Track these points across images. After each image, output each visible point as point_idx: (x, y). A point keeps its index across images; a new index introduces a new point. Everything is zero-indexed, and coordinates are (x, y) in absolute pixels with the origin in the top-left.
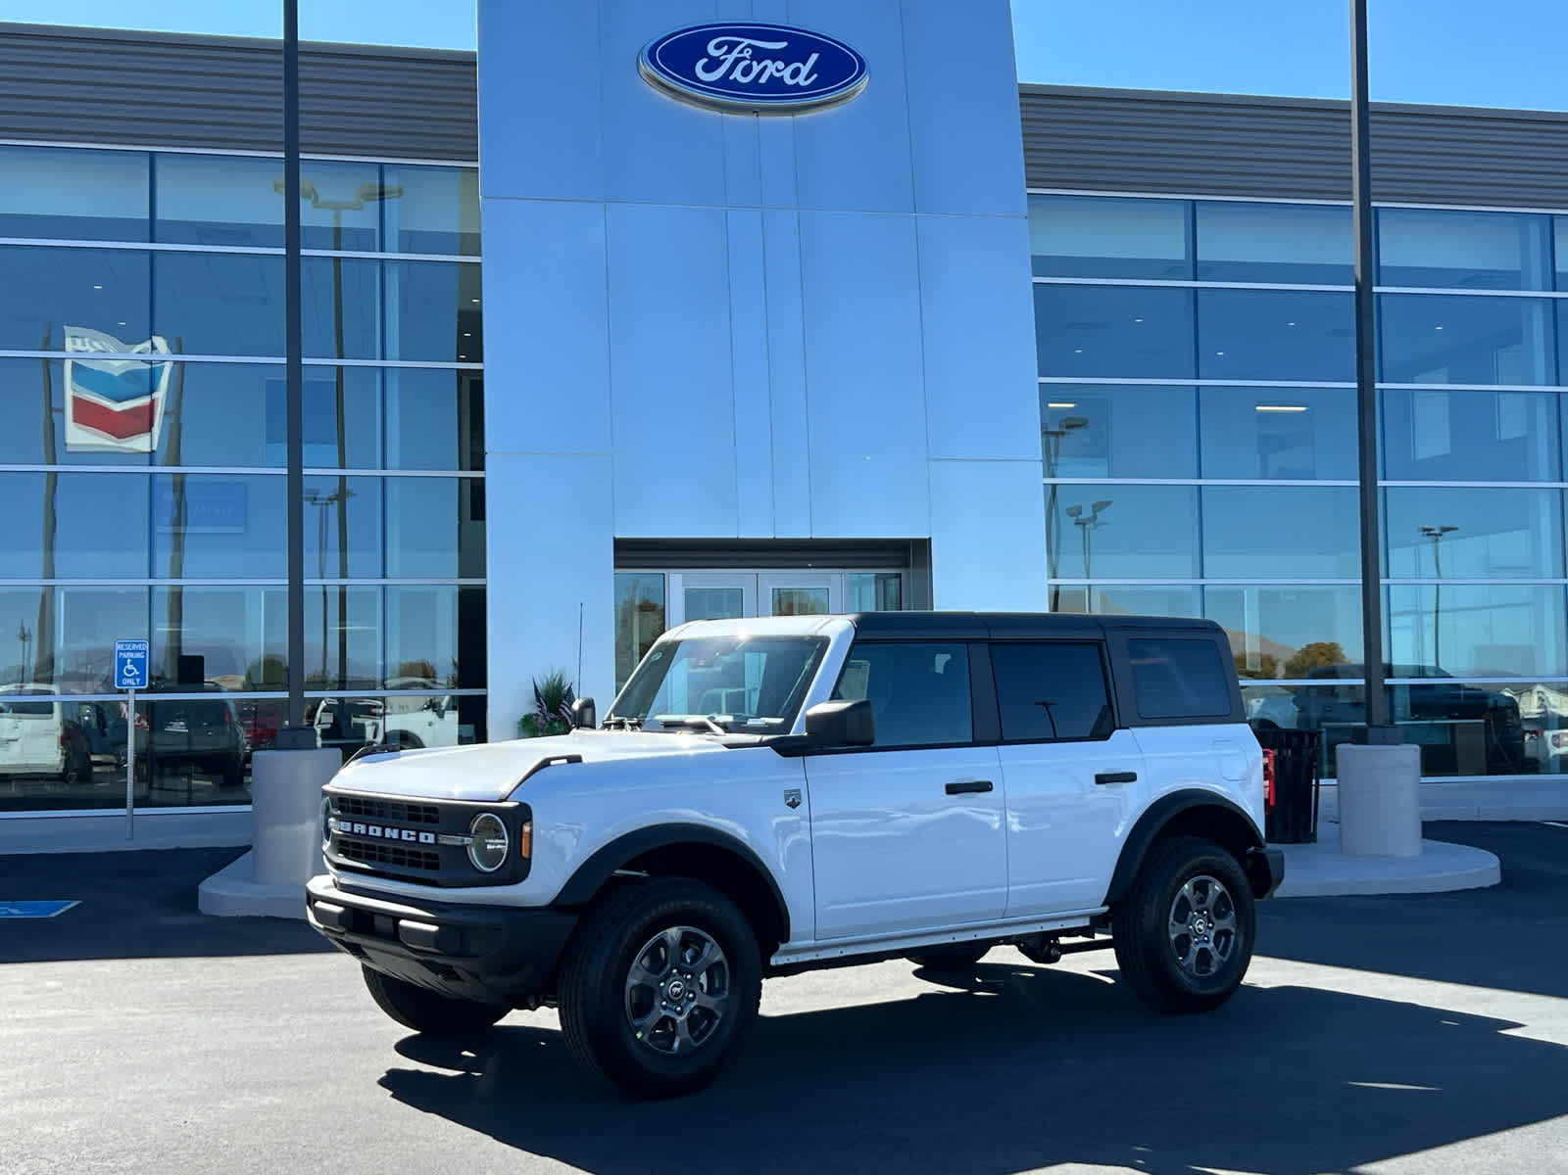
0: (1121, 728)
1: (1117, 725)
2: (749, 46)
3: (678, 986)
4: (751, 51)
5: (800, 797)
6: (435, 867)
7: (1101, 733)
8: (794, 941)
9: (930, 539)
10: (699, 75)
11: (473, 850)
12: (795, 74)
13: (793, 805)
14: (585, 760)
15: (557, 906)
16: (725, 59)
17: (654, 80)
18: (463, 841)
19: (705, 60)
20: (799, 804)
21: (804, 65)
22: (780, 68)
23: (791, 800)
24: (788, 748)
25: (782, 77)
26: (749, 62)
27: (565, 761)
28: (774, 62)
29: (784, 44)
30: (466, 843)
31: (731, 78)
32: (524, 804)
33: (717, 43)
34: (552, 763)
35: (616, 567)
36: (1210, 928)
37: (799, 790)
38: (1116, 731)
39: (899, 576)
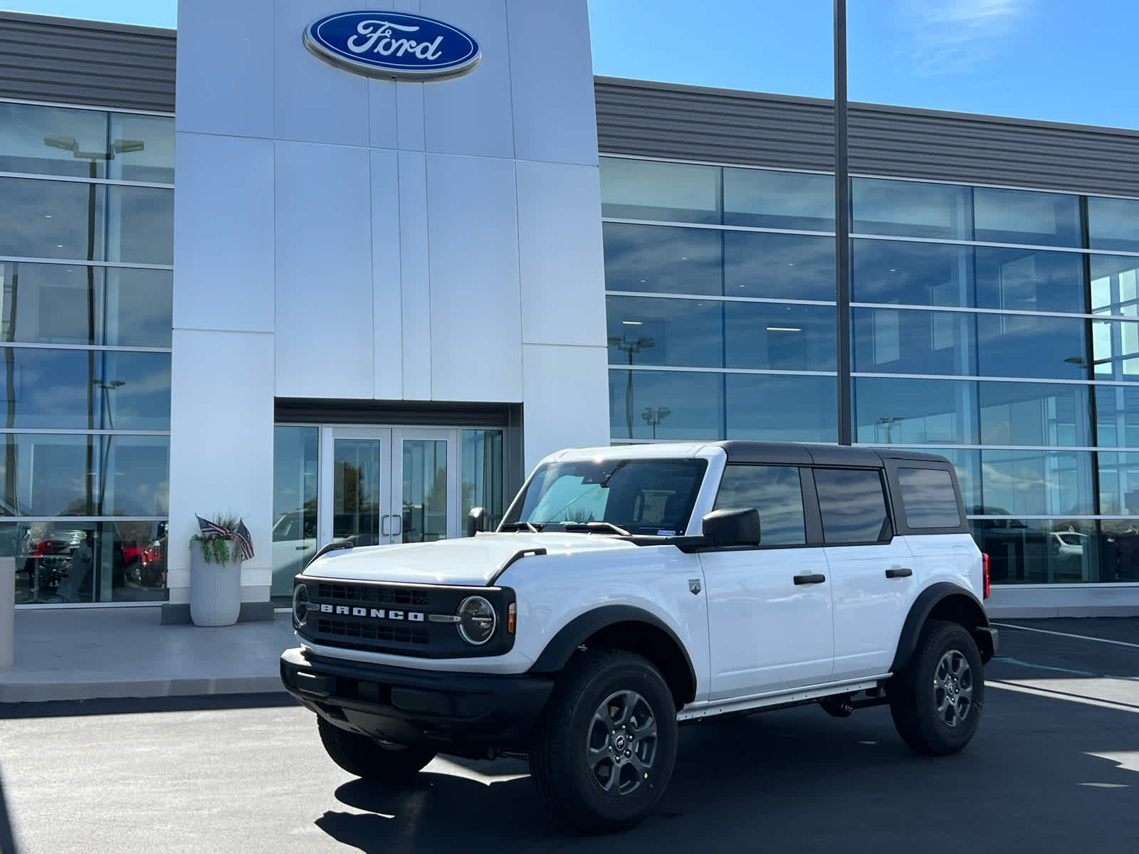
0: (897, 535)
1: (895, 534)
2: (390, 28)
3: (620, 739)
4: (390, 31)
5: (699, 585)
6: (425, 642)
7: (884, 539)
8: (698, 701)
9: (523, 403)
10: (350, 48)
11: (461, 626)
12: (425, 50)
13: (696, 592)
14: (548, 552)
15: (534, 673)
16: (371, 37)
17: (313, 48)
18: (453, 619)
19: (355, 37)
20: (699, 591)
21: (432, 44)
22: (413, 46)
23: (694, 588)
24: (690, 547)
25: (415, 52)
26: (389, 40)
27: (533, 553)
28: (408, 41)
29: (416, 29)
30: (455, 620)
31: (375, 51)
32: (509, 588)
33: (367, 24)
34: (526, 554)
35: (276, 421)
36: (957, 693)
37: (699, 580)
38: (895, 538)
39: (501, 432)
